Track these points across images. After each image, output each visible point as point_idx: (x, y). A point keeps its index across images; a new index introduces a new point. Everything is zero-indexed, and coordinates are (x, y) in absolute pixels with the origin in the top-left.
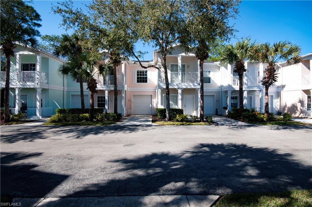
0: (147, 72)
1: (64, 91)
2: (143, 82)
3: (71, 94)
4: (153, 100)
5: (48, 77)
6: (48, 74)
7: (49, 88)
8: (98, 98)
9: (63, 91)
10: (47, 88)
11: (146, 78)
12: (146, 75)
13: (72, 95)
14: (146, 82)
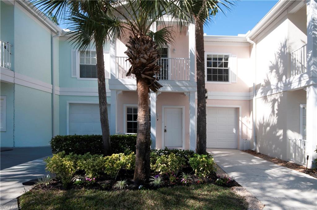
0: (229, 59)
1: (54, 95)
2: (221, 79)
3: (68, 102)
4: (240, 118)
5: (12, 54)
6: (12, 46)
7: (16, 82)
8: (128, 112)
9: (52, 94)
10: (10, 80)
11: (227, 71)
12: (226, 65)
13: (70, 104)
14: (227, 79)
